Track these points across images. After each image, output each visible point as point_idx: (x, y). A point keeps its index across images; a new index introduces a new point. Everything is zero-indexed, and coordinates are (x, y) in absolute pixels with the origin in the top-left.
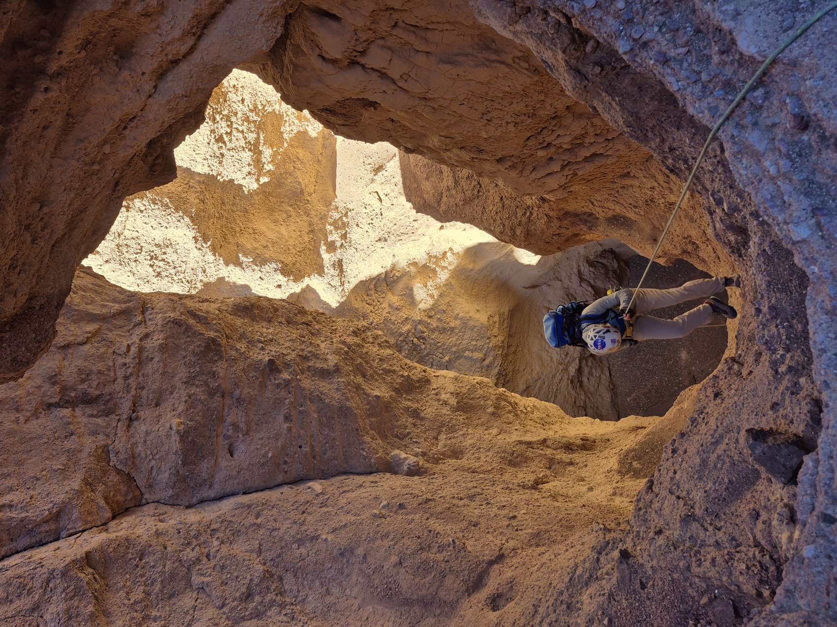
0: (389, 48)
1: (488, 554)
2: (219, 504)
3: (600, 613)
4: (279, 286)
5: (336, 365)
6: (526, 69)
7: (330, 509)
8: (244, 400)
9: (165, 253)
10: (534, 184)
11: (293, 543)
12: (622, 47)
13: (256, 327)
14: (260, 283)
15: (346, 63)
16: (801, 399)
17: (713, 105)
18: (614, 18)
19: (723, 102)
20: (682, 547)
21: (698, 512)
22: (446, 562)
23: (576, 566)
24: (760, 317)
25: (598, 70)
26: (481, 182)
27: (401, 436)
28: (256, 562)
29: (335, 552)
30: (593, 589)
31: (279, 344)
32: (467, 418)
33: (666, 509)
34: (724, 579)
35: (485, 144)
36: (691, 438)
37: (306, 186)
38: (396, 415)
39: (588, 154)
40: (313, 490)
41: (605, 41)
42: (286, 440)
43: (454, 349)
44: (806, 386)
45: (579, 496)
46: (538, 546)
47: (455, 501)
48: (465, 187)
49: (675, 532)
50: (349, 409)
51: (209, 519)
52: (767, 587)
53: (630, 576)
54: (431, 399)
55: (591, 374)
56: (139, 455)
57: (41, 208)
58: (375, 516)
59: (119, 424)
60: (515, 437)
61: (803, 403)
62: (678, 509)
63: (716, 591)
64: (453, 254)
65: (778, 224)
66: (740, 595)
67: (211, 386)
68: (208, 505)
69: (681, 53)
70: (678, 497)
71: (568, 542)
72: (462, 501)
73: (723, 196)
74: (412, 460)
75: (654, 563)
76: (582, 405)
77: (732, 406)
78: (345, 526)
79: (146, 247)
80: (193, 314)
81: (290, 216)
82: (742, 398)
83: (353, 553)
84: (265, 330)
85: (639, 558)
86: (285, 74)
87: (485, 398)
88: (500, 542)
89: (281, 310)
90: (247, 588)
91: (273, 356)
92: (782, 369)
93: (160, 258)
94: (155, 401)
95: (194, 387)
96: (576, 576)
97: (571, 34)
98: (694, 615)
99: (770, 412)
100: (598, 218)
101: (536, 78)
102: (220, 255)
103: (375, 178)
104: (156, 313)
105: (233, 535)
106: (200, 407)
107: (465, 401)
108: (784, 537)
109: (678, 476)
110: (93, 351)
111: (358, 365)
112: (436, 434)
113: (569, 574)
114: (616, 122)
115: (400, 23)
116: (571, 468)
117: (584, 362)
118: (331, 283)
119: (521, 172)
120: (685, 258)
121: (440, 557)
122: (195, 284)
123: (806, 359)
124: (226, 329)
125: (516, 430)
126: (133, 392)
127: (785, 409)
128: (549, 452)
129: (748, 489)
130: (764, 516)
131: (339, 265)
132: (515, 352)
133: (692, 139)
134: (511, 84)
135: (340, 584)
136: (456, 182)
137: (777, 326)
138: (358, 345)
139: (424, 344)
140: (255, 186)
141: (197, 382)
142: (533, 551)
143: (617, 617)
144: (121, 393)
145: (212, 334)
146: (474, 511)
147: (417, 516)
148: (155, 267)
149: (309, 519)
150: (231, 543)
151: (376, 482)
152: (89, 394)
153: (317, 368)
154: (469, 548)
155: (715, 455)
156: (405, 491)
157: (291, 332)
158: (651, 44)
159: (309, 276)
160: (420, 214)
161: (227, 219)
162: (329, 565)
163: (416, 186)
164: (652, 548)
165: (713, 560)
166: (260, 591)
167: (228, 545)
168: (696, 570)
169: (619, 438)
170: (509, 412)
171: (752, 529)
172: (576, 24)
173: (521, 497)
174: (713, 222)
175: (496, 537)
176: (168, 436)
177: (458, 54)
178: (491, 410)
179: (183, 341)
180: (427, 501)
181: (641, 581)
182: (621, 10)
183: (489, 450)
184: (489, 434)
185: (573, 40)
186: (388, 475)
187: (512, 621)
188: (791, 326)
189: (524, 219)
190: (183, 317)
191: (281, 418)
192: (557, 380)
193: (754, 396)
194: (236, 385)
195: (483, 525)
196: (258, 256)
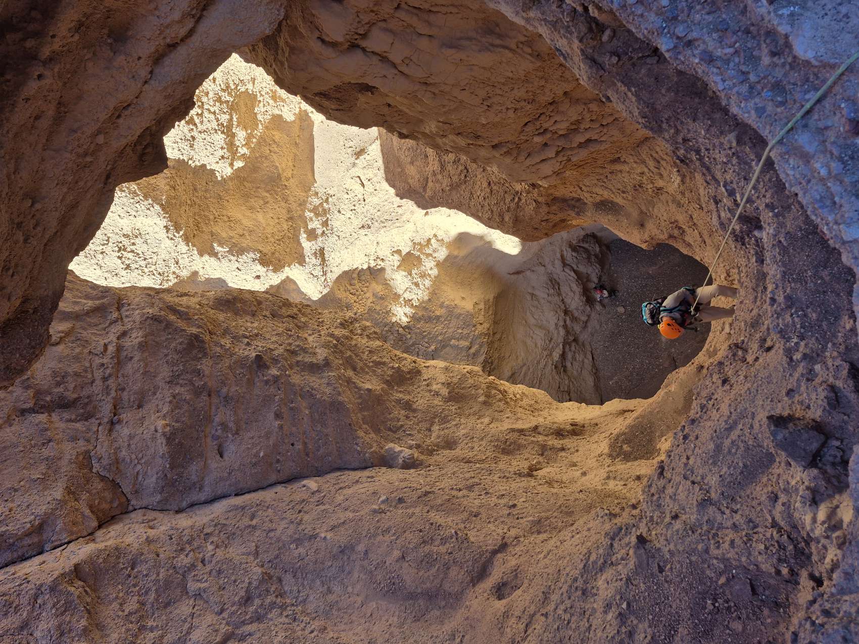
0: (391, 31)
1: (492, 543)
2: (211, 508)
3: (618, 597)
4: (258, 277)
5: (326, 359)
6: (530, 54)
7: (327, 506)
8: (232, 398)
9: (134, 244)
10: (528, 171)
11: (291, 544)
12: (664, 45)
13: (240, 322)
14: (237, 274)
15: (346, 46)
16: (818, 386)
17: (760, 105)
18: (657, 14)
19: (770, 103)
20: (699, 531)
21: (714, 496)
22: (449, 554)
23: (590, 553)
24: (775, 306)
25: (615, 60)
26: (468, 167)
27: (394, 429)
28: (254, 564)
29: (335, 550)
30: (609, 573)
31: (265, 339)
32: (459, 408)
33: (681, 494)
34: (744, 559)
35: (482, 130)
36: (702, 424)
37: (283, 170)
38: (388, 408)
39: (583, 140)
40: (308, 488)
41: (645, 37)
42: (277, 437)
43: (440, 338)
44: (821, 372)
45: (573, 481)
46: (539, 533)
47: (454, 493)
48: (452, 172)
49: (692, 516)
50: (341, 403)
51: (202, 523)
52: (785, 565)
53: (648, 561)
54: (422, 390)
55: (574, 358)
56: (124, 460)
57: (32, 205)
58: (375, 511)
59: (100, 428)
60: (506, 425)
61: (820, 390)
62: (693, 494)
63: (734, 571)
64: (438, 240)
65: (827, 224)
66: (757, 573)
67: (197, 385)
68: (199, 509)
69: (729, 53)
70: (693, 483)
71: (574, 528)
72: (461, 492)
73: (735, 187)
74: (407, 452)
75: (672, 547)
76: (566, 389)
77: (746, 392)
78: (344, 523)
79: (114, 239)
80: (173, 309)
81: (267, 202)
82: (755, 384)
83: (354, 550)
84: (249, 324)
85: (655, 542)
86: (280, 57)
87: (476, 387)
88: (501, 531)
89: (264, 303)
90: (246, 592)
91: (260, 352)
92: (797, 356)
93: (129, 250)
94: (137, 402)
95: (178, 386)
96: (590, 562)
97: (588, 22)
98: (712, 594)
99: (786, 398)
100: (586, 204)
101: (538, 64)
102: (194, 245)
103: (356, 161)
104: (133, 309)
105: (228, 538)
106: (186, 407)
107: (456, 391)
108: (808, 519)
109: (691, 462)
110: (67, 352)
111: (347, 358)
112: (428, 426)
113: (582, 560)
114: (630, 112)
115: (403, 5)
116: (563, 454)
117: (568, 347)
118: (313, 272)
119: (516, 158)
120: (671, 242)
121: (443, 549)
122: (168, 276)
123: (820, 346)
124: (208, 324)
125: (508, 418)
126: (113, 394)
127: (800, 395)
128: (541, 438)
129: (763, 473)
130: (783, 498)
131: (321, 253)
132: (500, 340)
133: (708, 131)
134: (513, 69)
135: (342, 582)
136: (443, 167)
137: (792, 315)
138: (347, 338)
139: (409, 333)
140: (228, 171)
141: (181, 382)
142: (536, 538)
143: (636, 601)
144: (100, 395)
145: (194, 330)
146: (473, 501)
147: (417, 510)
148: (123, 259)
149: (306, 517)
150: (226, 547)
151: (372, 477)
152: (66, 398)
153: (306, 363)
154: (472, 539)
155: (729, 440)
156: (404, 484)
157: (277, 326)
158: (696, 44)
159: (289, 266)
160: (405, 200)
161: (200, 206)
162: (330, 564)
163: (400, 170)
164: (669, 532)
165: (732, 542)
166: (260, 594)
167: (223, 549)
168: (714, 552)
169: (606, 422)
170: (500, 400)
171: (770, 511)
172: (593, 12)
173: (519, 485)
174: (718, 211)
175: (497, 526)
176: (154, 439)
177: (460, 39)
178: (482, 399)
179: (163, 338)
180: (427, 493)
181: (659, 565)
182: (664, 7)
183: (482, 439)
184: (482, 423)
185: (590, 30)
186: (384, 469)
187: (522, 609)
188: (805, 315)
189: (513, 205)
190: (163, 313)
191: (271, 416)
192: (541, 366)
193: (768, 383)
194: (223, 383)
195: (484, 516)
196: (235, 245)
